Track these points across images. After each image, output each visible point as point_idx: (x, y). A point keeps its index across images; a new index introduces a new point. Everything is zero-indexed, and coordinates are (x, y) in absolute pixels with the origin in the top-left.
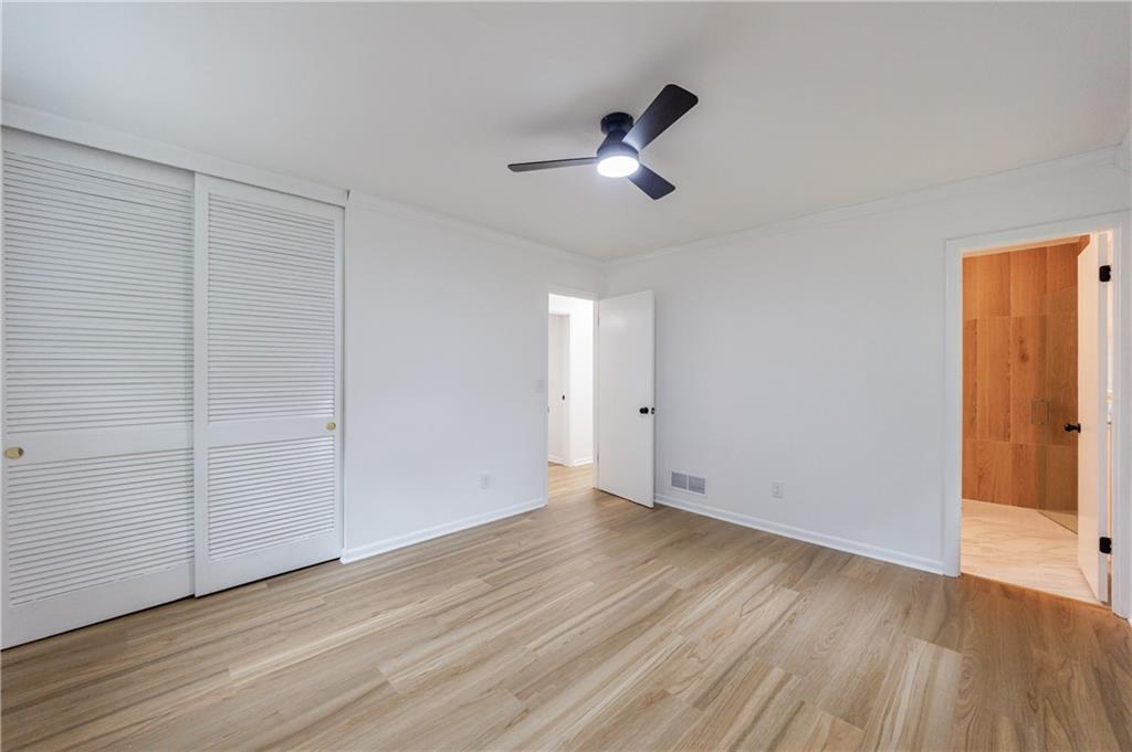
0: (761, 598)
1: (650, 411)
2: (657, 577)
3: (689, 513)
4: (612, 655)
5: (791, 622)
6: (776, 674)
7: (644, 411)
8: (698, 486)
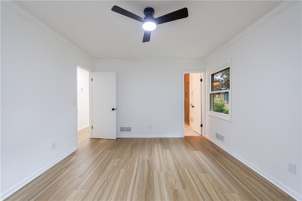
0: (165, 154)
1: (115, 109)
2: (139, 159)
3: (127, 138)
4: (154, 188)
5: (175, 157)
6: (186, 170)
7: (113, 109)
8: (129, 130)
